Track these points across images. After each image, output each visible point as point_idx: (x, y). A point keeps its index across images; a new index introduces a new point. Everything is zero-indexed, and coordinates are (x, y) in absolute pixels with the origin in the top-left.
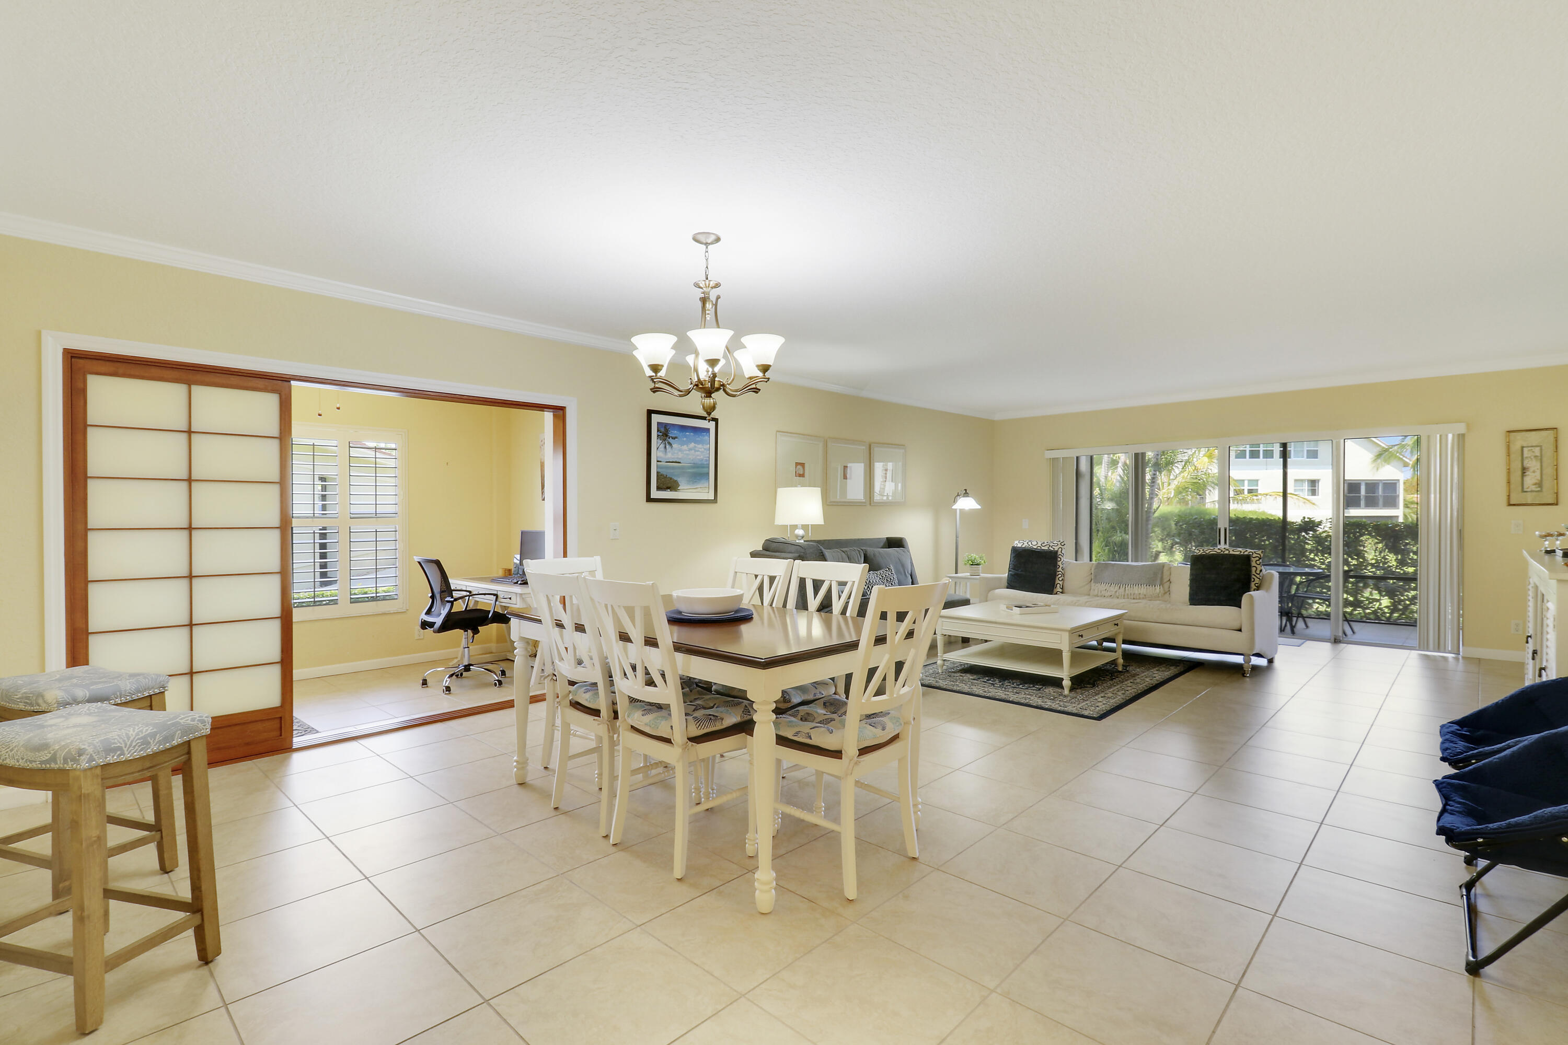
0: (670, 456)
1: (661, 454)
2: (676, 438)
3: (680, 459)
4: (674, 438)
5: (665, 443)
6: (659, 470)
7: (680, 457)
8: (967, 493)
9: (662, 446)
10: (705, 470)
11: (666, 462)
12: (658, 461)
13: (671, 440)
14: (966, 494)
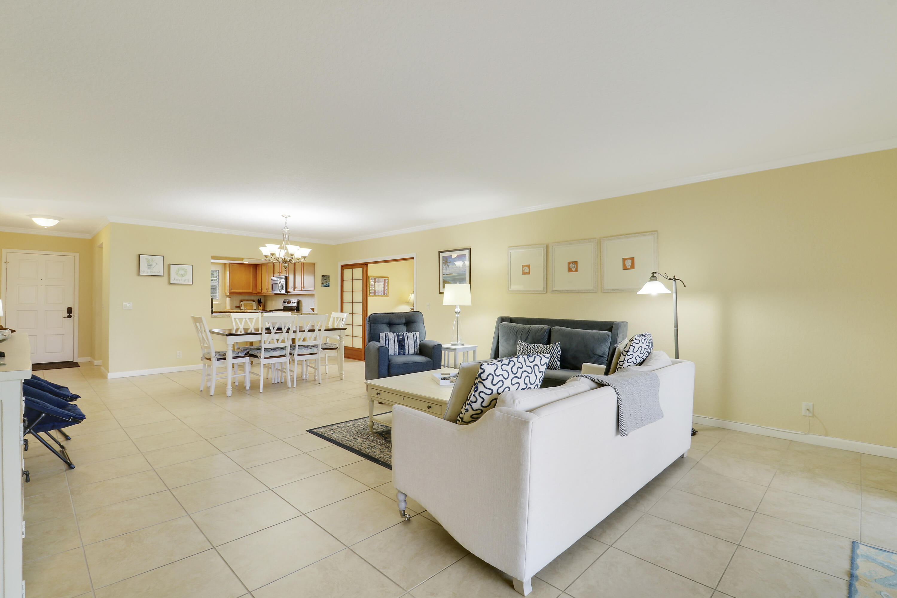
0: (448, 271)
1: (444, 271)
2: (451, 262)
3: (452, 272)
4: (449, 263)
5: (446, 266)
6: (444, 279)
7: (452, 271)
8: (655, 277)
9: (445, 267)
10: (464, 276)
11: (447, 274)
12: (443, 275)
13: (448, 264)
14: (653, 277)
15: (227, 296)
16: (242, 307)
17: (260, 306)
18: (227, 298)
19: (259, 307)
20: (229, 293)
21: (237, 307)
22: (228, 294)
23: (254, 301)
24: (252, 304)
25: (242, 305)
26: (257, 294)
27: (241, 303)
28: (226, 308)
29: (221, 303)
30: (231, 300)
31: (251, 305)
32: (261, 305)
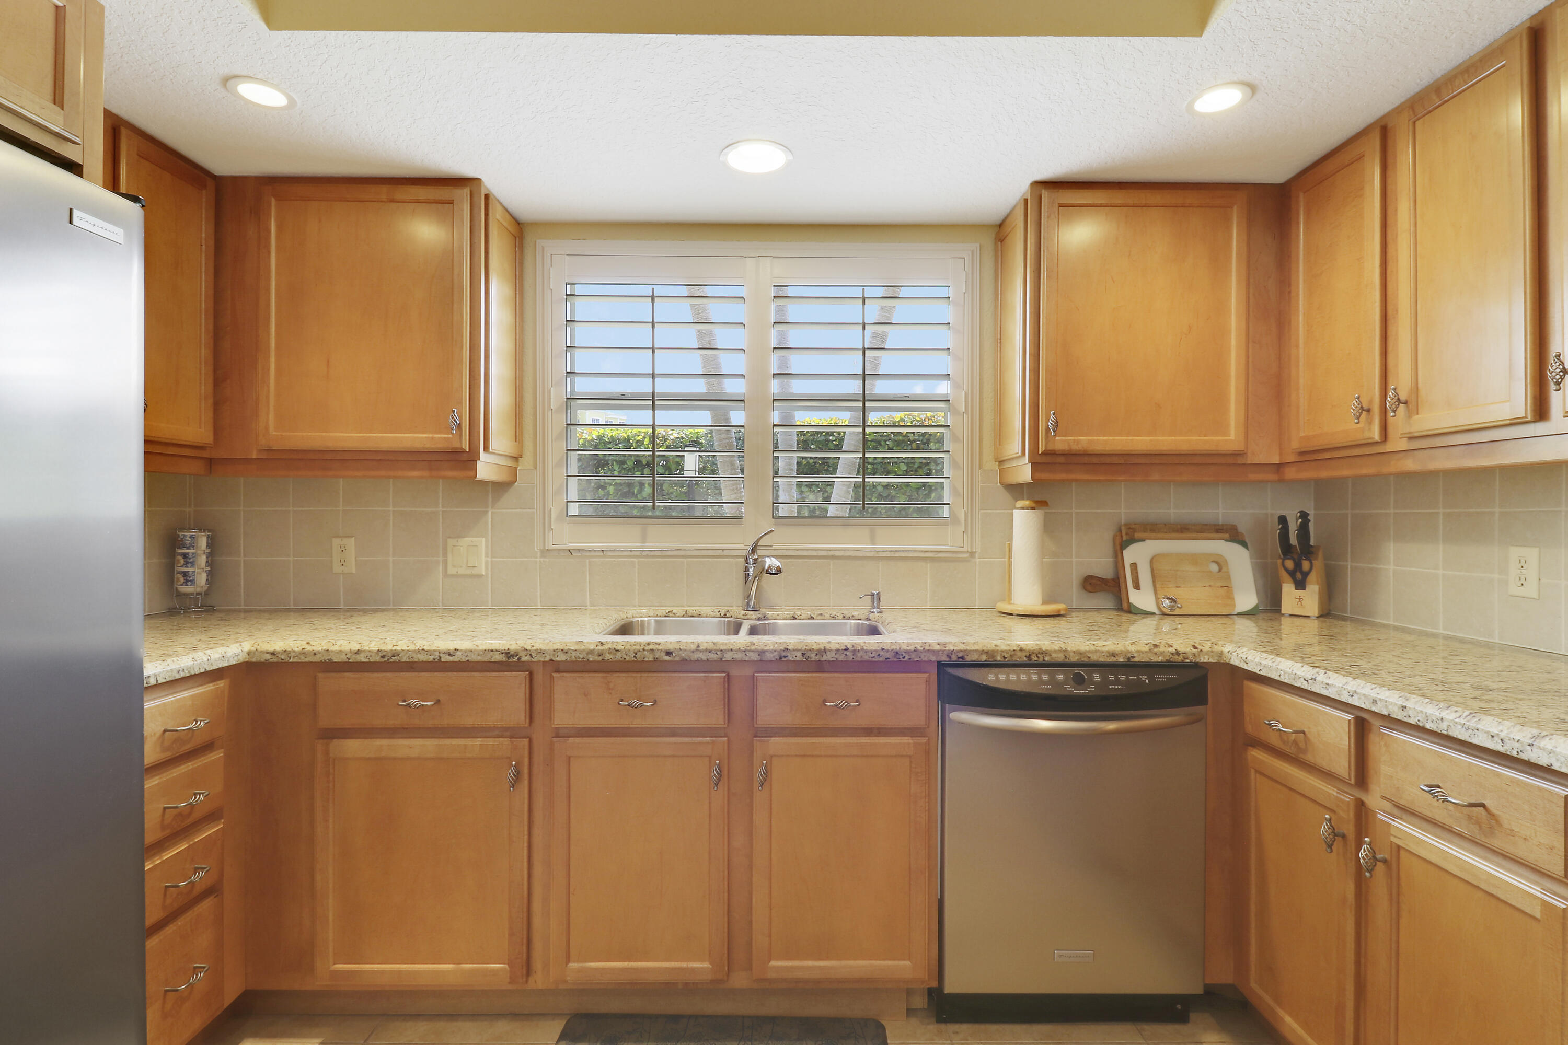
15: (1016, 490)
16: (1137, 586)
17: (1300, 585)
18: (1017, 513)
19: (1288, 590)
20: (1035, 465)
21: (1091, 584)
22: (1024, 473)
23: (1233, 535)
24: (1220, 563)
25: (1134, 566)
26: (1279, 467)
27: (1132, 554)
28: (1007, 595)
29: (972, 554)
30: (1049, 529)
31: (1214, 568)
32: (1312, 577)
